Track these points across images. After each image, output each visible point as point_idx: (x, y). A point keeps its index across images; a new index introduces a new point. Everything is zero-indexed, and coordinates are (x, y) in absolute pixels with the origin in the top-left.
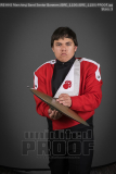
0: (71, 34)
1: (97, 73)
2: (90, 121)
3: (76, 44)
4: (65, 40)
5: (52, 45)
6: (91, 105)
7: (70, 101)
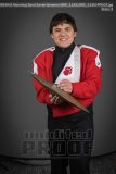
0: (70, 20)
1: (97, 60)
2: (90, 107)
3: (75, 30)
4: (64, 26)
5: (51, 31)
6: (91, 92)
7: (71, 87)
